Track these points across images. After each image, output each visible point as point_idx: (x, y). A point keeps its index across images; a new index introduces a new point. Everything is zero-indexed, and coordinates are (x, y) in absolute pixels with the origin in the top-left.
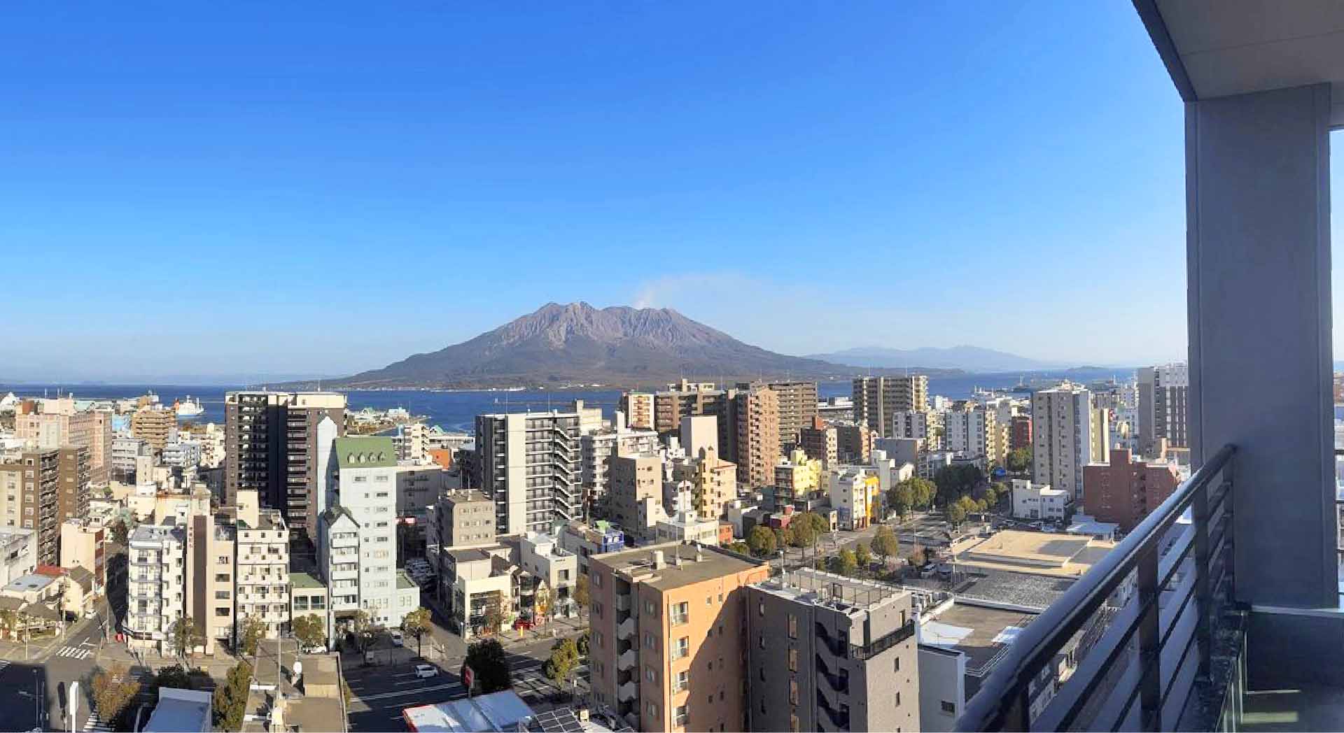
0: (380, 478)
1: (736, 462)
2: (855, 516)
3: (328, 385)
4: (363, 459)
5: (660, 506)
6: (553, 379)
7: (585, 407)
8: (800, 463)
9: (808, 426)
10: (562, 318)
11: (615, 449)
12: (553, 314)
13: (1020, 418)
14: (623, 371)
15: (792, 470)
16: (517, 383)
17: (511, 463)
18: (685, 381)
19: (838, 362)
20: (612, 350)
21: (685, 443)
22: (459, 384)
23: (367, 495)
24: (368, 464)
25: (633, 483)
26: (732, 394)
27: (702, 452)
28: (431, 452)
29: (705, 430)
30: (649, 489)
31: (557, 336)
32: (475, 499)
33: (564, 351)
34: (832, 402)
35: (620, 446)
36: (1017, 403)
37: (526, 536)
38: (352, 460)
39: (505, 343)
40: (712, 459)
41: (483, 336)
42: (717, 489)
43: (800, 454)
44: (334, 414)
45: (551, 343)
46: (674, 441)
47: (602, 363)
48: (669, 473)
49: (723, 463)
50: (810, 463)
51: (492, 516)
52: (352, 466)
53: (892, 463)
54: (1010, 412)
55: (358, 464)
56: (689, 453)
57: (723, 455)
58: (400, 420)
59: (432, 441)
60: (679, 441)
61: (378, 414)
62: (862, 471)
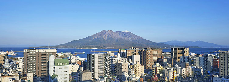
0: (65, 68)
1: (143, 65)
2: (171, 79)
3: (52, 47)
4: (61, 64)
5: (127, 74)
6: (104, 46)
7: (111, 52)
8: (158, 66)
9: (160, 58)
10: (106, 33)
11: (118, 61)
12: (104, 32)
13: (215, 59)
14: (119, 45)
15: (156, 67)
16: (96, 47)
17: (95, 64)
18: (133, 47)
19: (167, 44)
20: (117, 40)
21: (133, 60)
22: (83, 47)
23: (62, 72)
24: (62, 65)
25: (121, 68)
26: (143, 50)
27: (136, 62)
28: (77, 62)
29: (137, 58)
30: (125, 70)
31: (105, 37)
32: (87, 72)
33: (106, 40)
34: (165, 53)
35: (119, 60)
36: (214, 56)
37: (98, 79)
38: (58, 64)
39: (94, 38)
40: (139, 64)
41: (89, 37)
42: (140, 71)
43: (158, 64)
44: (53, 54)
45: (103, 39)
46: (130, 60)
47: (115, 43)
48: (129, 67)
49: (141, 65)
50: (160, 66)
51: (91, 75)
52: (58, 65)
53: (180, 68)
54: (212, 58)
55: (60, 65)
56: (133, 62)
57: (141, 63)
58: (70, 55)
59: (77, 59)
60: (131, 60)
61: (64, 54)
62: (173, 69)
